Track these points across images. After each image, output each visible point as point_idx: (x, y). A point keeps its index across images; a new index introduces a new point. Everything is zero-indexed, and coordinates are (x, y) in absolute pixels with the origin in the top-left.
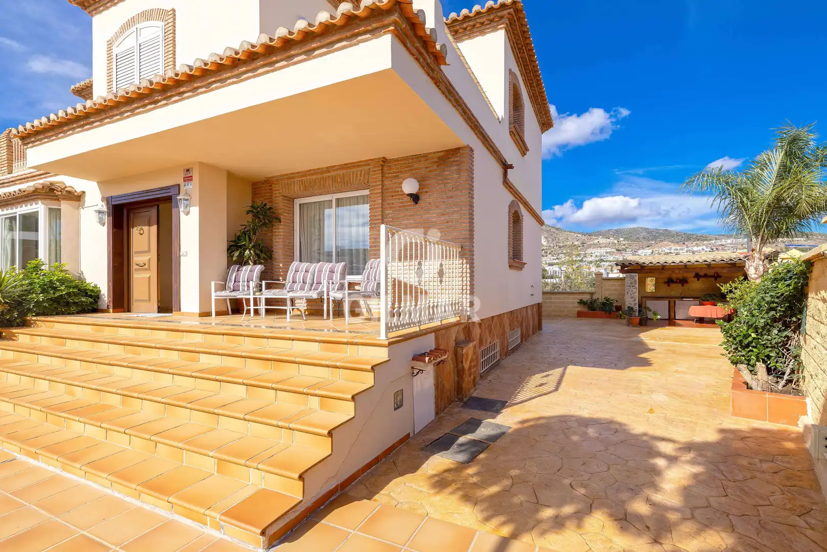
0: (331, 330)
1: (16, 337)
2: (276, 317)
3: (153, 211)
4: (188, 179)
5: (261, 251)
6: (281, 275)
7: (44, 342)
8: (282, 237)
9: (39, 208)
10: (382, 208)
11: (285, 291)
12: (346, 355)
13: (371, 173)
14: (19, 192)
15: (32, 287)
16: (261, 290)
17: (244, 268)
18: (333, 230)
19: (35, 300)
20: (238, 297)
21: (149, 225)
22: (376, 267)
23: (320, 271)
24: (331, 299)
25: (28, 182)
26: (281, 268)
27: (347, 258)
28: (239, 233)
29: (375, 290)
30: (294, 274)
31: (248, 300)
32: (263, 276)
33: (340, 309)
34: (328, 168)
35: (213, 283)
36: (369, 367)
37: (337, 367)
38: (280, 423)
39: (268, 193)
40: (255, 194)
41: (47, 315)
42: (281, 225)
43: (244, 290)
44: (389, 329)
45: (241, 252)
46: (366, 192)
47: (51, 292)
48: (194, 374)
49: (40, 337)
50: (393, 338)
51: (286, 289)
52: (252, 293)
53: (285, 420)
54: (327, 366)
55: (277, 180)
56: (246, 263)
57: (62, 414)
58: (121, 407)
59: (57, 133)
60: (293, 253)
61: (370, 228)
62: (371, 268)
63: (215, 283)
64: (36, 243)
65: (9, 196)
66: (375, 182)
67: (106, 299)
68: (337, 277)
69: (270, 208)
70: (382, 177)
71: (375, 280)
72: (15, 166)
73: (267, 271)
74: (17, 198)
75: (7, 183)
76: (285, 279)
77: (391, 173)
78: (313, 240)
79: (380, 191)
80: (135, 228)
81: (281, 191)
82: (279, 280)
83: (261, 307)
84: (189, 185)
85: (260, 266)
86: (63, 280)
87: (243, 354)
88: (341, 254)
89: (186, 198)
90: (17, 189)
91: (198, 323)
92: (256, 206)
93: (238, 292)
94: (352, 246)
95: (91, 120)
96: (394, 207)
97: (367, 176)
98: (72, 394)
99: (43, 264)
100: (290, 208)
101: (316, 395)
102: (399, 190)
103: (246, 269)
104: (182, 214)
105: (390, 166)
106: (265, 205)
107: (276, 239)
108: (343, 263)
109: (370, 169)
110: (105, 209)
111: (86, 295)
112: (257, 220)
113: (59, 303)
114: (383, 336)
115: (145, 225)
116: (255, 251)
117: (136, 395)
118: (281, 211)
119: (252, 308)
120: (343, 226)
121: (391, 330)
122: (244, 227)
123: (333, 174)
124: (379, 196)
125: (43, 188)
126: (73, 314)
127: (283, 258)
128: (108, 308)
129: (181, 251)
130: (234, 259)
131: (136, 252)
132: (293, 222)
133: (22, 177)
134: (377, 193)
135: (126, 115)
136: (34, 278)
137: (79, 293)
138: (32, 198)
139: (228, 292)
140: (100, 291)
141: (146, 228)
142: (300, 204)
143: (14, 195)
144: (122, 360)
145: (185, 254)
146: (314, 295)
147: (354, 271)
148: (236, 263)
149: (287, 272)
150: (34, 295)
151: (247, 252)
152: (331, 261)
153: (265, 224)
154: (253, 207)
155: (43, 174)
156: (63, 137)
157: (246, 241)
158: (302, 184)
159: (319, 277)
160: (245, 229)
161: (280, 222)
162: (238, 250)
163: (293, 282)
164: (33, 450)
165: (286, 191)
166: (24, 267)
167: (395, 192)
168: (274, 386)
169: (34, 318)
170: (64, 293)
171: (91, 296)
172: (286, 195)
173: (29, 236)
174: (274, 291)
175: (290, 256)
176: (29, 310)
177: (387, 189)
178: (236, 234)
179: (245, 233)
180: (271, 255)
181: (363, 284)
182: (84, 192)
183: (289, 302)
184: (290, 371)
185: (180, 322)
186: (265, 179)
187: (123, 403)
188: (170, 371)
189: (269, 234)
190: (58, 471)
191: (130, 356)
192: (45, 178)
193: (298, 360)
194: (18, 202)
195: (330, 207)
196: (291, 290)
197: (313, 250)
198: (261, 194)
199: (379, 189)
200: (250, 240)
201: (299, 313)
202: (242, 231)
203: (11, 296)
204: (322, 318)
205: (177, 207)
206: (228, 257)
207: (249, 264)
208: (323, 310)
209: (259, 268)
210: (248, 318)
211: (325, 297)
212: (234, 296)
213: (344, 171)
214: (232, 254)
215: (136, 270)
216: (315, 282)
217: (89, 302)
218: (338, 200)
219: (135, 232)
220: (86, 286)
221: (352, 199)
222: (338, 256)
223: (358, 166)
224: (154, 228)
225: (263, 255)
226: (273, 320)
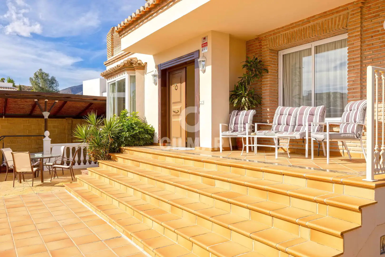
0: (312, 168)
1: (117, 159)
2: (265, 154)
3: (183, 72)
4: (205, 45)
5: (253, 98)
6: (268, 118)
7: (129, 163)
8: (269, 85)
9: (125, 76)
10: (361, 50)
11: (273, 132)
12: (332, 193)
13: (350, 17)
14: (117, 67)
15: (123, 127)
16: (253, 131)
17: (241, 112)
18: (311, 75)
19: (125, 136)
20: (239, 136)
21: (181, 83)
22: (356, 109)
23: (301, 114)
24: (313, 139)
25: (120, 60)
26: (267, 112)
27: (325, 102)
28: (237, 84)
29: (355, 132)
30: (279, 118)
31: (245, 139)
32: (255, 119)
33: (320, 149)
34: (308, 19)
35: (221, 125)
36: (357, 207)
37: (325, 204)
38: (278, 246)
39: (258, 48)
40: (249, 51)
41: (130, 146)
42: (268, 75)
43: (241, 131)
44: (375, 171)
45: (239, 100)
46: (345, 36)
47: (132, 131)
48: (213, 195)
49: (127, 160)
50: (379, 180)
51: (272, 130)
52: (247, 134)
53: (282, 244)
54: (315, 201)
55: (265, 37)
56: (243, 109)
57: (141, 212)
58: (170, 213)
59: (135, 26)
60: (278, 99)
61: (348, 71)
62: (351, 110)
63: (222, 125)
64: (124, 99)
65: (113, 70)
66: (354, 25)
67: (157, 136)
68: (316, 119)
69: (260, 61)
70: (361, 18)
71: (355, 122)
72: (115, 51)
73: (257, 115)
74: (116, 71)
75: (111, 62)
76: (271, 122)
77: (371, 14)
78: (294, 86)
79: (359, 33)
80: (173, 85)
81: (268, 46)
82: (267, 123)
83: (254, 145)
84: (205, 49)
85: (252, 110)
86: (137, 123)
87: (246, 183)
88: (319, 98)
89: (203, 59)
90: (116, 65)
91: (211, 156)
92: (249, 60)
93: (237, 132)
94: (329, 89)
95: (152, 12)
96: (375, 48)
97: (345, 21)
98: (144, 199)
99: (128, 113)
100: (275, 59)
101: (307, 227)
102: (380, 29)
103: (243, 113)
104: (201, 72)
105: (370, 6)
106: (256, 59)
107: (264, 87)
108: (321, 107)
109: (348, 13)
110: (157, 73)
111: (148, 133)
112: (250, 73)
113: (135, 138)
114: (369, 178)
115: (178, 83)
116: (249, 99)
117: (179, 206)
118: (269, 62)
119: (247, 145)
120: (321, 71)
121: (377, 173)
122: (241, 79)
123: (312, 23)
124: (358, 39)
125: (127, 63)
126: (142, 146)
127: (270, 103)
128: (158, 143)
129: (200, 100)
130: (234, 106)
131: (174, 103)
132: (278, 72)
133: (118, 57)
134: (356, 36)
135: (171, 4)
136: (124, 122)
137: (144, 132)
138: (123, 70)
139: (230, 132)
140: (154, 131)
141: (179, 85)
142: (283, 55)
143: (115, 69)
144: (170, 180)
145: (202, 102)
146: (297, 136)
147: (332, 113)
148: (235, 109)
149: (274, 115)
150: (124, 133)
151: (243, 99)
152: (310, 105)
153: (256, 75)
154: (247, 61)
155: (127, 54)
156: (138, 27)
157: (242, 91)
158: (286, 37)
159: (301, 120)
160: (241, 80)
161: (268, 73)
162: (236, 98)
163: (279, 124)
164: (130, 233)
165: (272, 45)
166: (119, 115)
167: (375, 32)
168: (271, 213)
169: (124, 148)
170: (137, 132)
171: (150, 134)
172: (272, 48)
173: (121, 95)
174: (264, 132)
175: (276, 101)
176: (122, 142)
177: (366, 30)
178: (235, 85)
179: (241, 84)
180: (261, 101)
181: (342, 126)
182: (146, 63)
183: (276, 142)
184: (283, 201)
185: (199, 155)
186: (256, 37)
187: (172, 210)
188: (198, 191)
189: (259, 83)
190: (141, 250)
191: (173, 177)
192: (128, 56)
193: (289, 192)
194: (117, 74)
195: (310, 54)
196: (277, 131)
197: (294, 95)
198: (253, 50)
199: (358, 32)
200: (246, 89)
201: (283, 151)
202: (240, 82)
203: (115, 133)
204: (304, 157)
205: (198, 67)
206: (230, 104)
207: (245, 109)
208: (305, 150)
209: (252, 112)
210: (245, 154)
211: (307, 138)
212: (235, 136)
213: (323, 19)
214: (233, 101)
215: (174, 115)
216: (297, 124)
217: (149, 138)
218: (316, 47)
219: (173, 87)
220: (147, 127)
221: (332, 44)
222: (317, 100)
223: (337, 12)
224: (184, 84)
225: (255, 102)
226: (263, 156)
